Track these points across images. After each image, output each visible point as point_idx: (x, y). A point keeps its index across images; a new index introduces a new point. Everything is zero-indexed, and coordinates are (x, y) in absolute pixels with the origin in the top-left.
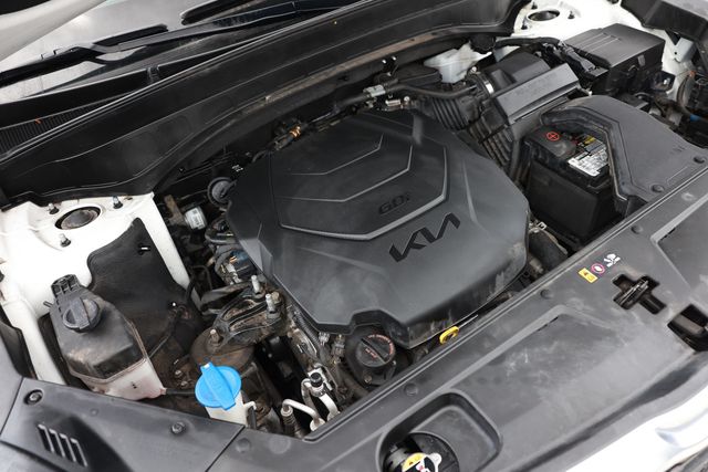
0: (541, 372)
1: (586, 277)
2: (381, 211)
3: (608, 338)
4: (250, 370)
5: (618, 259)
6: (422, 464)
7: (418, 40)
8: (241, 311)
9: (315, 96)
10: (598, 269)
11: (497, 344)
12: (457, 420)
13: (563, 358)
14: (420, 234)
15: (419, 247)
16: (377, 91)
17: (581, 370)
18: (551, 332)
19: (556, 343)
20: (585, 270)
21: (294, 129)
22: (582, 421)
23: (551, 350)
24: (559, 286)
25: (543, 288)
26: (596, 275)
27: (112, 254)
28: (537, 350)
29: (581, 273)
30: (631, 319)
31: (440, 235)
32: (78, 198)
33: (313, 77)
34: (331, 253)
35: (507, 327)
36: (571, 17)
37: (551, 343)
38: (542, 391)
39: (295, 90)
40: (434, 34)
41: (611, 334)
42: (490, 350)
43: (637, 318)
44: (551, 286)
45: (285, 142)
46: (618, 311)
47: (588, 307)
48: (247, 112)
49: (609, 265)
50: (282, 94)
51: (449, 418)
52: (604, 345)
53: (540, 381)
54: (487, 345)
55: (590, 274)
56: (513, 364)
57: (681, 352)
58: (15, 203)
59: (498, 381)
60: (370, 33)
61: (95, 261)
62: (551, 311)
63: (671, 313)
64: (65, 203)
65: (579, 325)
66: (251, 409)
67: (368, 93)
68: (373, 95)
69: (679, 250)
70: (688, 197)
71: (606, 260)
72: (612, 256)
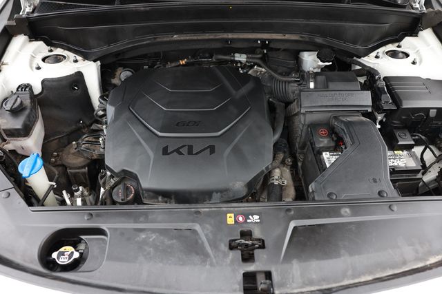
0: (151, 249)
1: (228, 219)
2: (177, 125)
3: (202, 257)
4: (83, 170)
5: (259, 221)
6: (69, 253)
7: (288, 37)
8: (94, 140)
9: (207, 46)
10: (241, 219)
11: (147, 221)
12: (103, 245)
13: (169, 250)
14: (187, 147)
15: (180, 153)
16: (241, 58)
17: (170, 262)
18: (178, 234)
19: (174, 241)
20: (232, 215)
21: (182, 59)
22: (145, 286)
23: (167, 242)
24: (208, 215)
25: (199, 210)
26: (236, 221)
27: (55, 83)
28: (162, 238)
29: (229, 215)
30: (225, 255)
31: (196, 154)
32: (65, 49)
33: (207, 35)
34: (138, 133)
35: (160, 217)
36: (414, 63)
37: (172, 240)
38: (141, 258)
39: (191, 38)
40: (301, 37)
41: (206, 255)
42: (141, 222)
43: (230, 257)
44: (204, 212)
46: (224, 247)
47: (210, 234)
48: (158, 40)
49: (248, 221)
50: (183, 37)
51: (101, 242)
52: (196, 259)
53: (145, 253)
54: (142, 219)
55: (233, 219)
56: (144, 236)
58: (37, 40)
59: (129, 239)
60: (265, 21)
61: (46, 83)
62: (190, 224)
64: (59, 49)
65: (197, 241)
66: (52, 186)
67: (234, 56)
68: (236, 59)
69: (301, 238)
70: (346, 212)
71: (250, 217)
72: (256, 217)
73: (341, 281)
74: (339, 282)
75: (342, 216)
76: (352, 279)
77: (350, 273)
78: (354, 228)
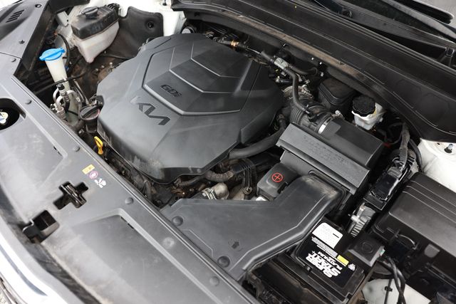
1: (87, 168)
3: (41, 177)
5: (102, 187)
10: (93, 175)
14: (150, 107)
16: (281, 64)
20: (93, 168)
23: (39, 151)
26: (88, 174)
28: (41, 146)
29: (91, 166)
30: (51, 188)
31: (151, 117)
37: (43, 152)
43: (52, 192)
45: (225, 42)
48: (226, 13)
49: (96, 181)
53: (20, 147)
55: (90, 171)
57: (27, 215)
61: (131, 10)
62: (65, 151)
63: (53, 211)
67: (275, 59)
68: (276, 63)
69: (109, 227)
70: (169, 243)
71: (101, 179)
72: (104, 183)
73: (89, 285)
74: (86, 283)
75: (160, 242)
76: (98, 293)
77: (102, 286)
78: (156, 261)
